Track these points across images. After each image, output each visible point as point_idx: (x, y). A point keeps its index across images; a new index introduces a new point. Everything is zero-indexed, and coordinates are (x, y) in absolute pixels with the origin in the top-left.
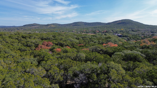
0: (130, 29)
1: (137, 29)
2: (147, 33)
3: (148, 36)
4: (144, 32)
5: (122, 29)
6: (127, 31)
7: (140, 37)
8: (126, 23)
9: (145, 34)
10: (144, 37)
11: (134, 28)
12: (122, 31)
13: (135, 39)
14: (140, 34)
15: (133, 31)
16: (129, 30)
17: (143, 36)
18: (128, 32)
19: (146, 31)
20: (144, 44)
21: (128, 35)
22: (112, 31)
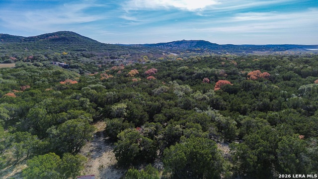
0: (79, 53)
1: (89, 53)
2: (105, 60)
3: (107, 65)
4: (102, 58)
5: (64, 53)
6: (74, 57)
7: (96, 66)
8: (68, 40)
9: (103, 61)
10: (102, 66)
11: (84, 50)
12: (65, 57)
13: (90, 71)
14: (96, 62)
15: (84, 56)
16: (78, 55)
17: (100, 65)
18: (76, 58)
19: (103, 56)
20: (103, 78)
21: (79, 65)
22: (46, 56)
